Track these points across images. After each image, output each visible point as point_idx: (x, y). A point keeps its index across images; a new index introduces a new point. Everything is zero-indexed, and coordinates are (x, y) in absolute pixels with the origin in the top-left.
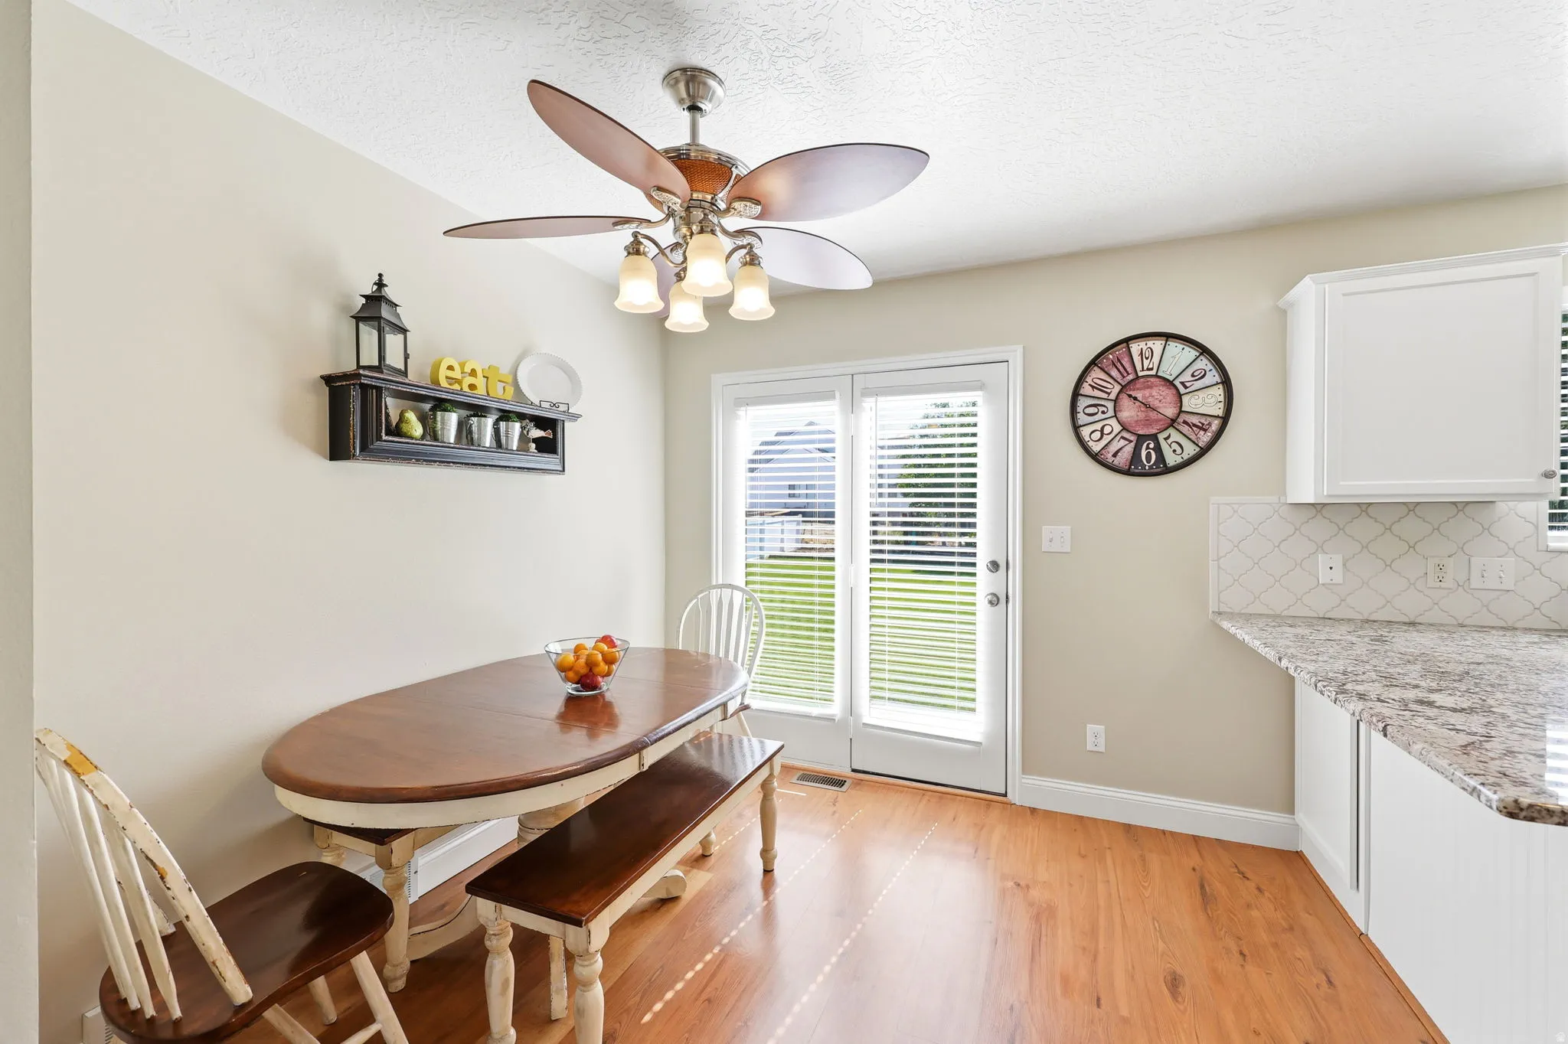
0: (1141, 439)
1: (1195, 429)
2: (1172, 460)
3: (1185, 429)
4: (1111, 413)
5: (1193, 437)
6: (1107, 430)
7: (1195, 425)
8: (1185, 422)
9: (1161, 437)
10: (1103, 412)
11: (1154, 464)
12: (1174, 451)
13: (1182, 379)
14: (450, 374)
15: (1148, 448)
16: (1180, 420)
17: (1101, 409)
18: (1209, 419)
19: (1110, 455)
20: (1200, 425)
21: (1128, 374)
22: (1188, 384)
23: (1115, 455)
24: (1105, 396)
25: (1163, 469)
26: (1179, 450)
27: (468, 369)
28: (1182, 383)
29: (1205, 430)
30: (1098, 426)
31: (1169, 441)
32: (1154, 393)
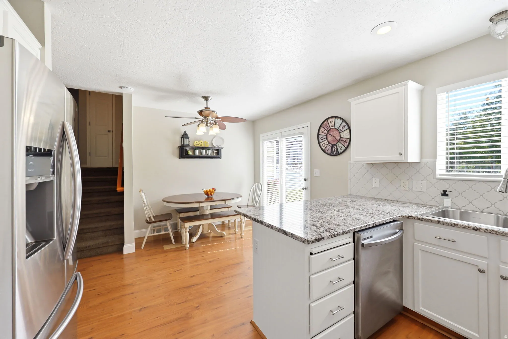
0: (333, 146)
1: (344, 142)
2: (340, 151)
3: (342, 142)
4: (326, 139)
5: (344, 144)
6: (326, 143)
7: (344, 141)
8: (342, 140)
9: (337, 145)
10: (325, 139)
11: (336, 152)
12: (340, 149)
13: (340, 128)
14: (197, 143)
15: (335, 148)
16: (341, 140)
17: (324, 138)
18: (347, 139)
19: (327, 150)
20: (345, 141)
21: (329, 128)
22: (341, 130)
23: (328, 150)
24: (324, 134)
25: (338, 154)
26: (341, 149)
27: (200, 142)
28: (340, 130)
29: (346, 142)
30: (324, 143)
31: (339, 146)
32: (335, 133)
